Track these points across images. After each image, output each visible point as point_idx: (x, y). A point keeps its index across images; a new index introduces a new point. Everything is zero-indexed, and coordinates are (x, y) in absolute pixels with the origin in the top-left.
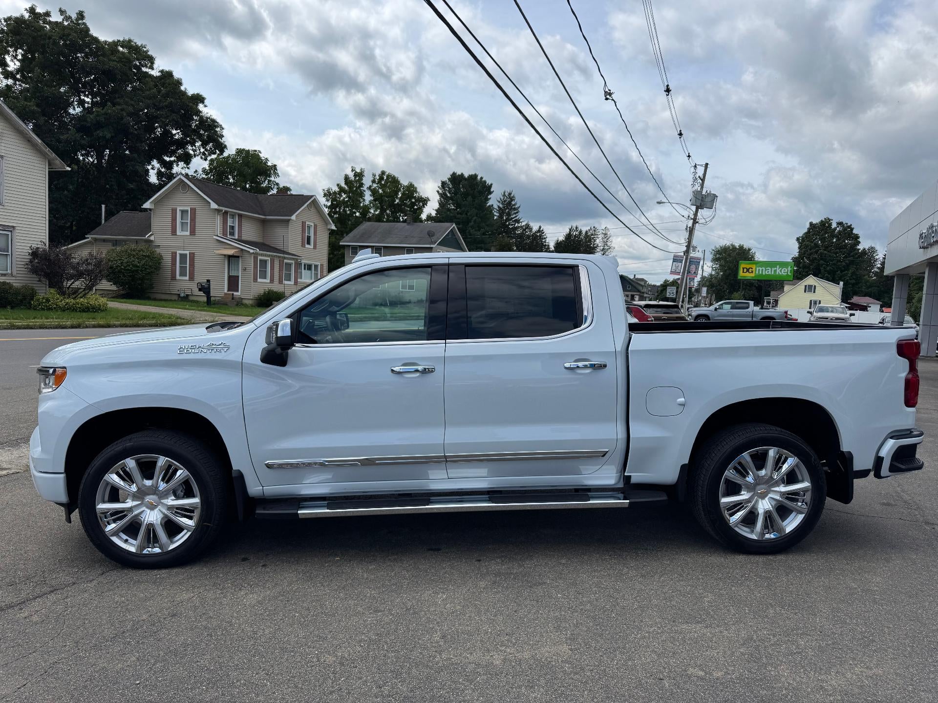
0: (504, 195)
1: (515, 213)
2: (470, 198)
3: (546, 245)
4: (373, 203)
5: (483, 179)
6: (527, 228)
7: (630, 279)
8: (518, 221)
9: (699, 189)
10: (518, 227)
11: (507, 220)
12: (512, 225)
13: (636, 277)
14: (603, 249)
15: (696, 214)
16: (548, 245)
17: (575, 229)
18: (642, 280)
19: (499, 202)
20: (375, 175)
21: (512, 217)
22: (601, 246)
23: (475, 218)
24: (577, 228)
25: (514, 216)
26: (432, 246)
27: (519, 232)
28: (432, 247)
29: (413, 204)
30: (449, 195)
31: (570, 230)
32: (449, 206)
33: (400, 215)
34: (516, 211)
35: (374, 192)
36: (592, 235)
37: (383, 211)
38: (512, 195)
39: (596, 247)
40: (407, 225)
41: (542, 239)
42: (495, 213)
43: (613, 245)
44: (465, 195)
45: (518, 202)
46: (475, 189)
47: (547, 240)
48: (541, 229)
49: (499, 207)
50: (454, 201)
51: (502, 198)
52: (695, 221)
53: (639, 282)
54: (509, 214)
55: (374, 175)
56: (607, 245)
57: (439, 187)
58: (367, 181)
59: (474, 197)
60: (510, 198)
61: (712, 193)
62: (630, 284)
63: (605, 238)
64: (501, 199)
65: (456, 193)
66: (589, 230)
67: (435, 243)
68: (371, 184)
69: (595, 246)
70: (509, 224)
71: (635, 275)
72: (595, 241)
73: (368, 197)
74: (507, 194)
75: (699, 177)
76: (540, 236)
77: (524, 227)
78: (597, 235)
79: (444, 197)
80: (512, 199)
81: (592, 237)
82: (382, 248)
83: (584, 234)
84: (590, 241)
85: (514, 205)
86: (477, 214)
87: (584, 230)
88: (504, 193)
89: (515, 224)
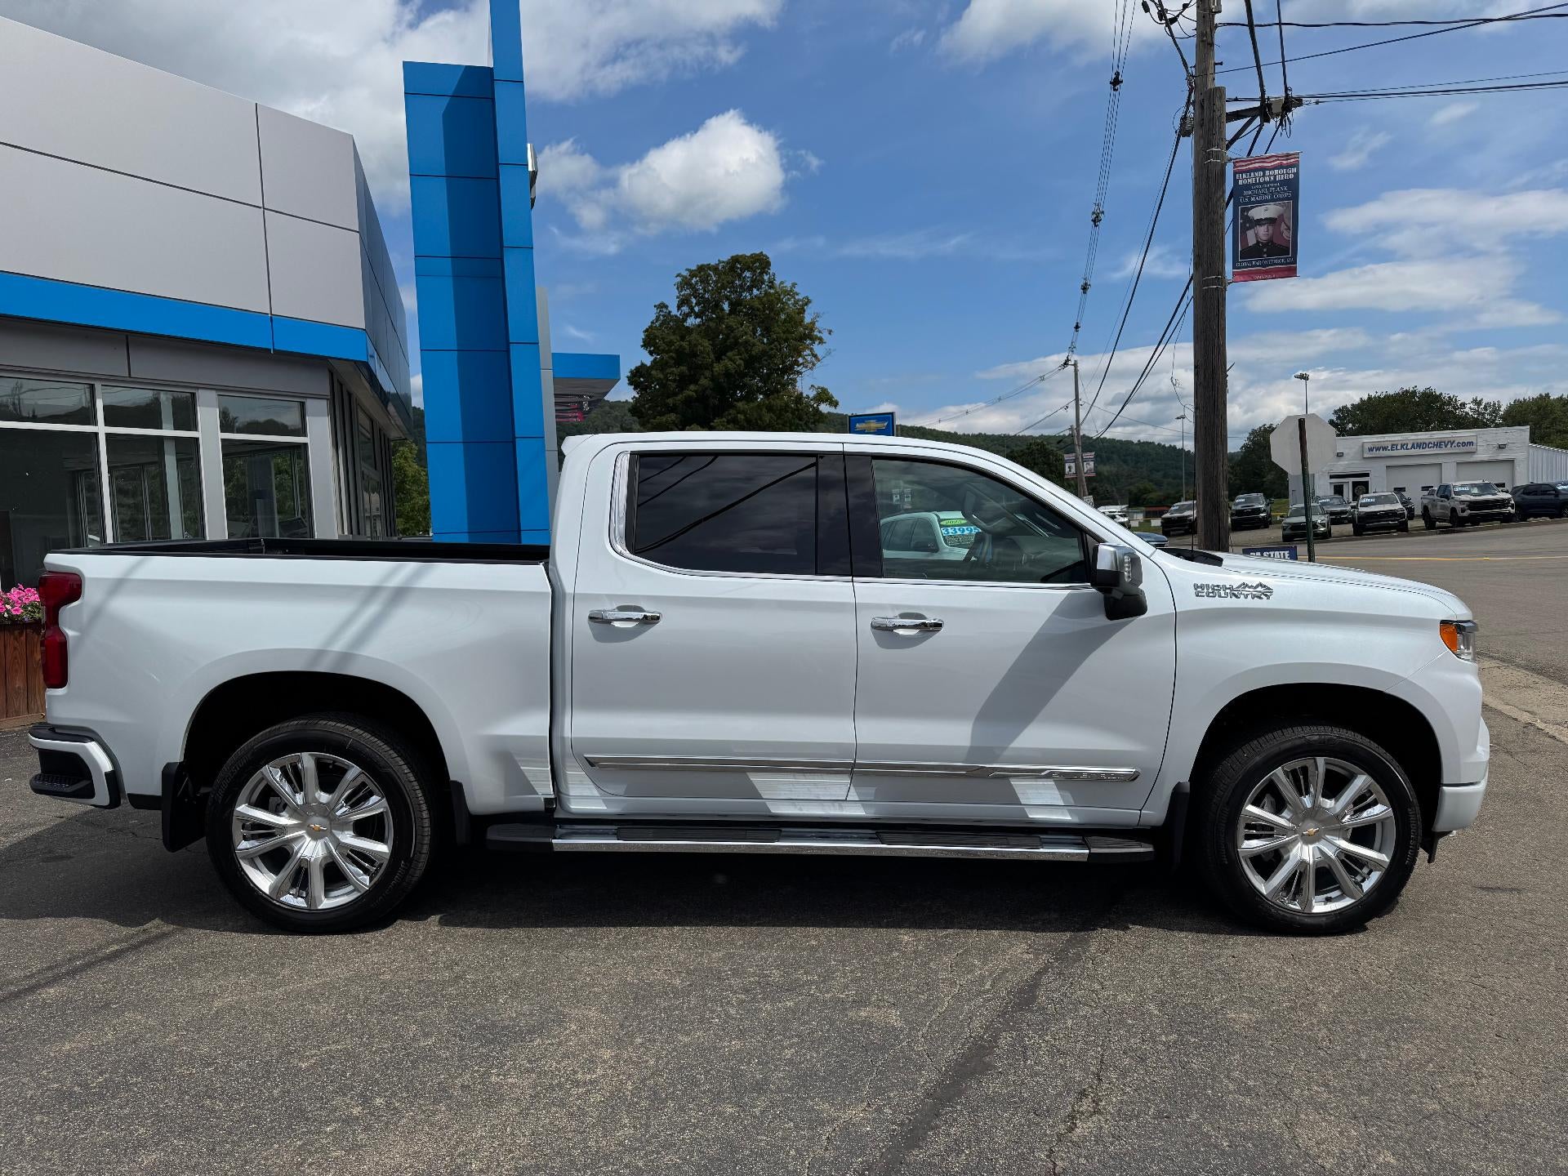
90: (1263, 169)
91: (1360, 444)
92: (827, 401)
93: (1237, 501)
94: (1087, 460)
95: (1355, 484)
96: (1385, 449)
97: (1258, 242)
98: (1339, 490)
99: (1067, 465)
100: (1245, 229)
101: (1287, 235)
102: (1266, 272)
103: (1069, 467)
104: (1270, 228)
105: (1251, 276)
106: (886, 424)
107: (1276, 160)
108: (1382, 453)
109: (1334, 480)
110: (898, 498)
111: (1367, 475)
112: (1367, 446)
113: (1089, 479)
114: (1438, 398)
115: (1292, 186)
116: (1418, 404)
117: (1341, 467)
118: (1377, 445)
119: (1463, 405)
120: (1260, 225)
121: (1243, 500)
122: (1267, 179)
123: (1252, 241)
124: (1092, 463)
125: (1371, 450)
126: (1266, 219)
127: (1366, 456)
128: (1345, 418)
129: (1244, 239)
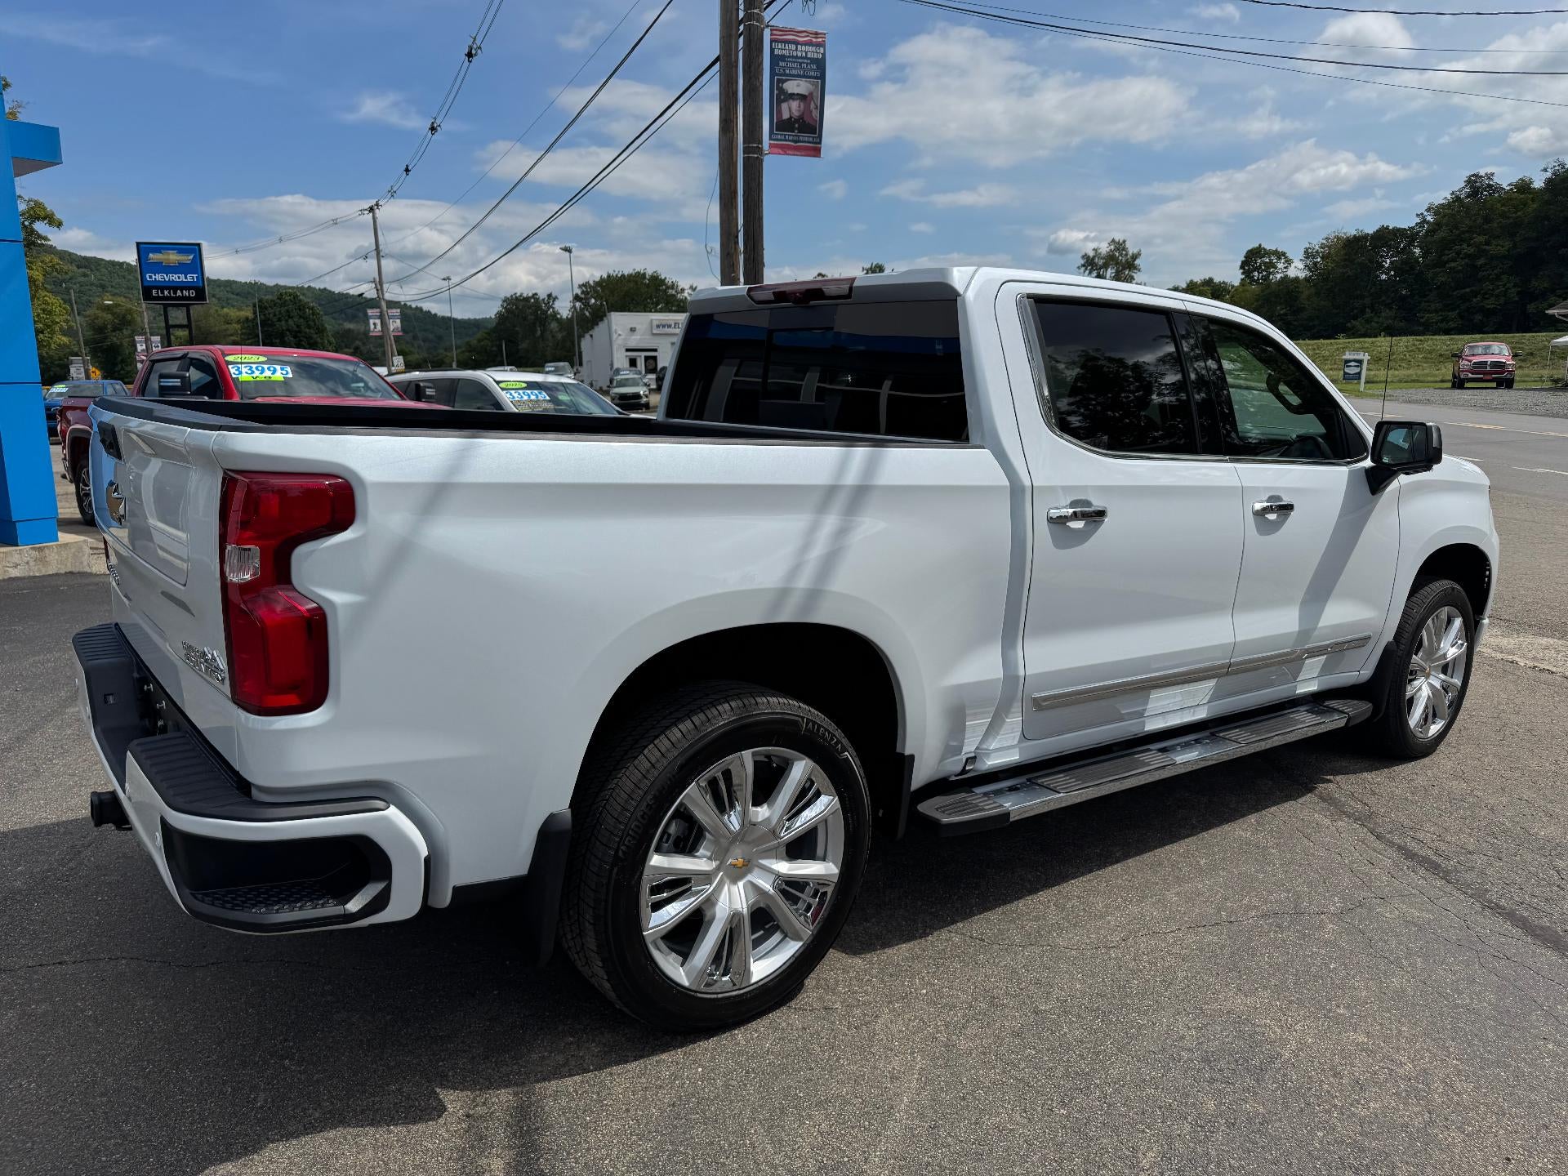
90: (796, 43)
91: (649, 320)
92: (44, 219)
93: (547, 369)
94: (393, 317)
95: (647, 358)
96: (669, 326)
97: (791, 117)
98: (633, 363)
99: (371, 321)
100: (780, 102)
101: (816, 114)
102: (796, 148)
103: (375, 324)
104: (802, 104)
105: (785, 150)
106: (191, 257)
107: (808, 36)
108: (667, 330)
109: (629, 354)
110: (144, 347)
111: (655, 350)
112: (655, 323)
113: (397, 339)
114: (663, 282)
115: (820, 64)
116: (648, 286)
117: (635, 341)
118: (664, 323)
119: (683, 290)
120: (794, 99)
121: (553, 369)
122: (799, 54)
123: (786, 116)
124: (398, 321)
125: (658, 326)
126: (798, 94)
127: (655, 332)
128: (588, 294)
129: (779, 112)
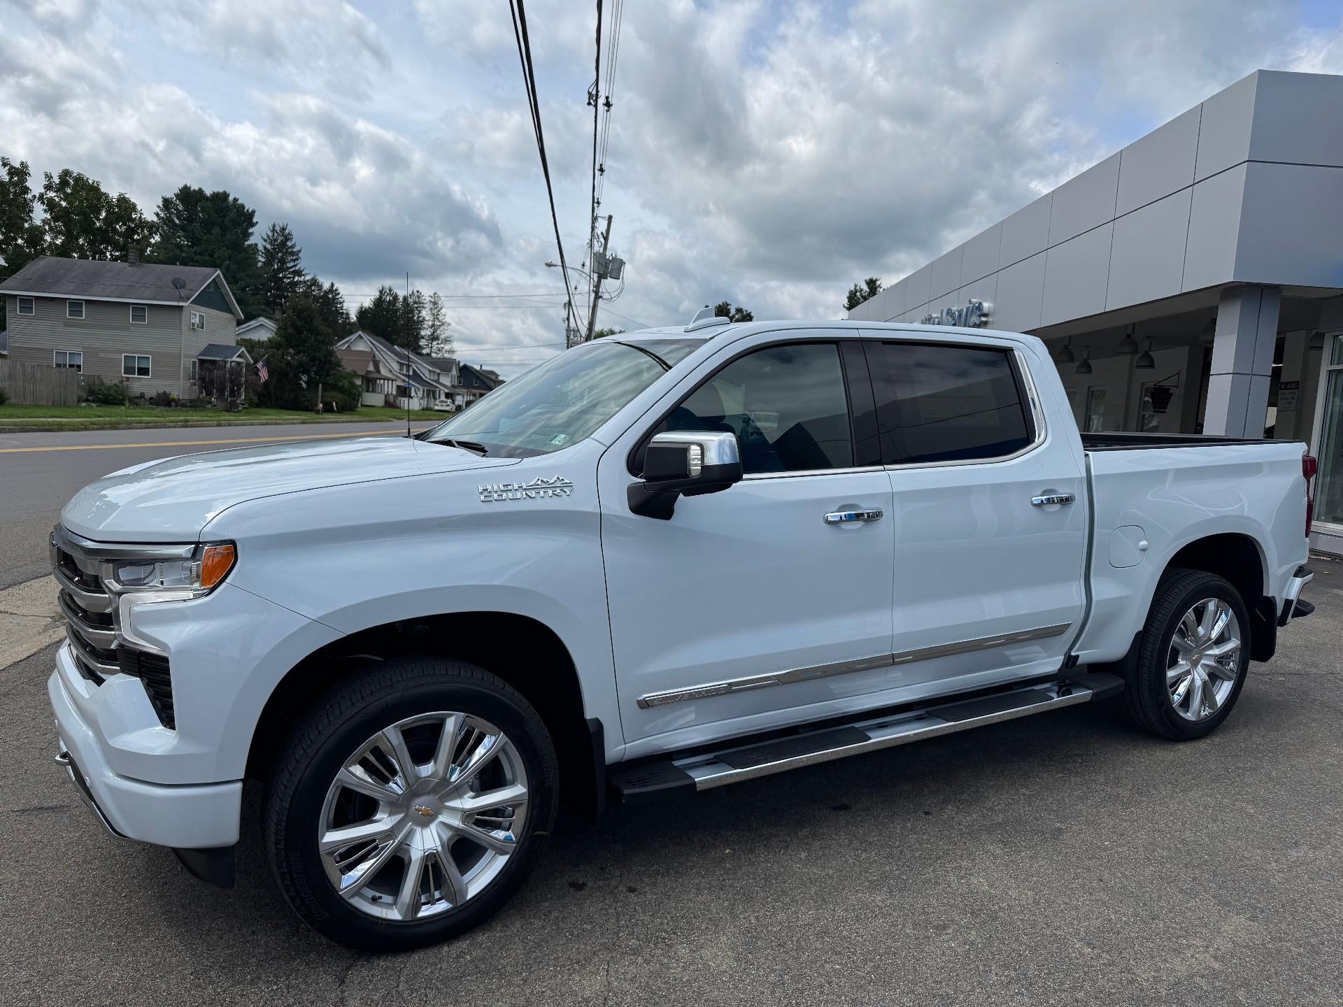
0: (274, 230)
1: (294, 260)
2: (216, 231)
3: (343, 313)
4: (49, 224)
5: (239, 202)
6: (314, 284)
7: (476, 371)
8: (299, 273)
9: (601, 251)
10: (299, 283)
11: (281, 270)
12: (289, 278)
13: (483, 368)
14: (433, 325)
15: (598, 286)
16: (347, 314)
17: (388, 292)
18: (492, 373)
19: (265, 241)
20: (52, 177)
21: (288, 265)
22: (429, 320)
23: (227, 262)
24: (390, 290)
25: (291, 264)
26: (181, 304)
27: (301, 290)
28: (182, 307)
29: (130, 232)
30: (177, 222)
31: (381, 292)
32: (178, 240)
33: (106, 249)
34: (295, 258)
35: (51, 206)
36: (415, 302)
37: (71, 237)
38: (287, 231)
39: (422, 322)
40: (130, 266)
41: (337, 303)
42: (260, 258)
43: (448, 320)
44: (208, 225)
45: (297, 242)
46: (225, 217)
47: (345, 306)
48: (334, 288)
49: (265, 248)
50: (188, 232)
51: (270, 234)
52: (597, 297)
53: (489, 376)
54: (283, 261)
55: (48, 176)
56: (438, 319)
57: (159, 207)
58: (36, 185)
59: (224, 229)
60: (283, 235)
61: (618, 257)
62: (478, 378)
63: (436, 308)
64: (268, 236)
65: (190, 220)
66: (410, 295)
67: (188, 299)
68: (43, 191)
69: (421, 319)
70: (284, 277)
71: (481, 366)
72: (420, 312)
73: (39, 214)
74: (278, 229)
75: (602, 233)
76: (334, 299)
77: (309, 283)
78: (423, 303)
79: (170, 224)
80: (287, 238)
81: (416, 305)
82: (84, 302)
83: (401, 299)
84: (412, 311)
85: (292, 247)
86: (230, 257)
87: (401, 294)
88: (274, 226)
89: (294, 278)
